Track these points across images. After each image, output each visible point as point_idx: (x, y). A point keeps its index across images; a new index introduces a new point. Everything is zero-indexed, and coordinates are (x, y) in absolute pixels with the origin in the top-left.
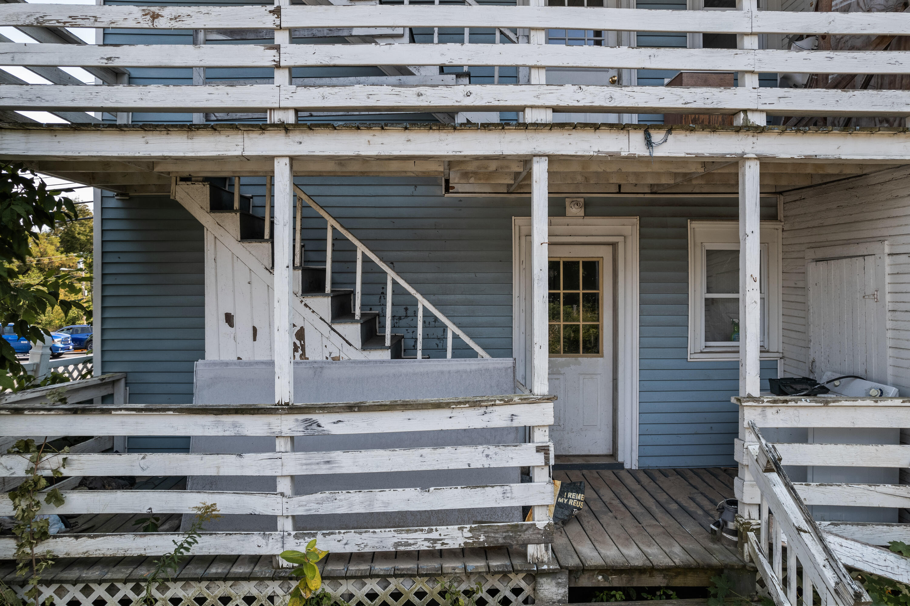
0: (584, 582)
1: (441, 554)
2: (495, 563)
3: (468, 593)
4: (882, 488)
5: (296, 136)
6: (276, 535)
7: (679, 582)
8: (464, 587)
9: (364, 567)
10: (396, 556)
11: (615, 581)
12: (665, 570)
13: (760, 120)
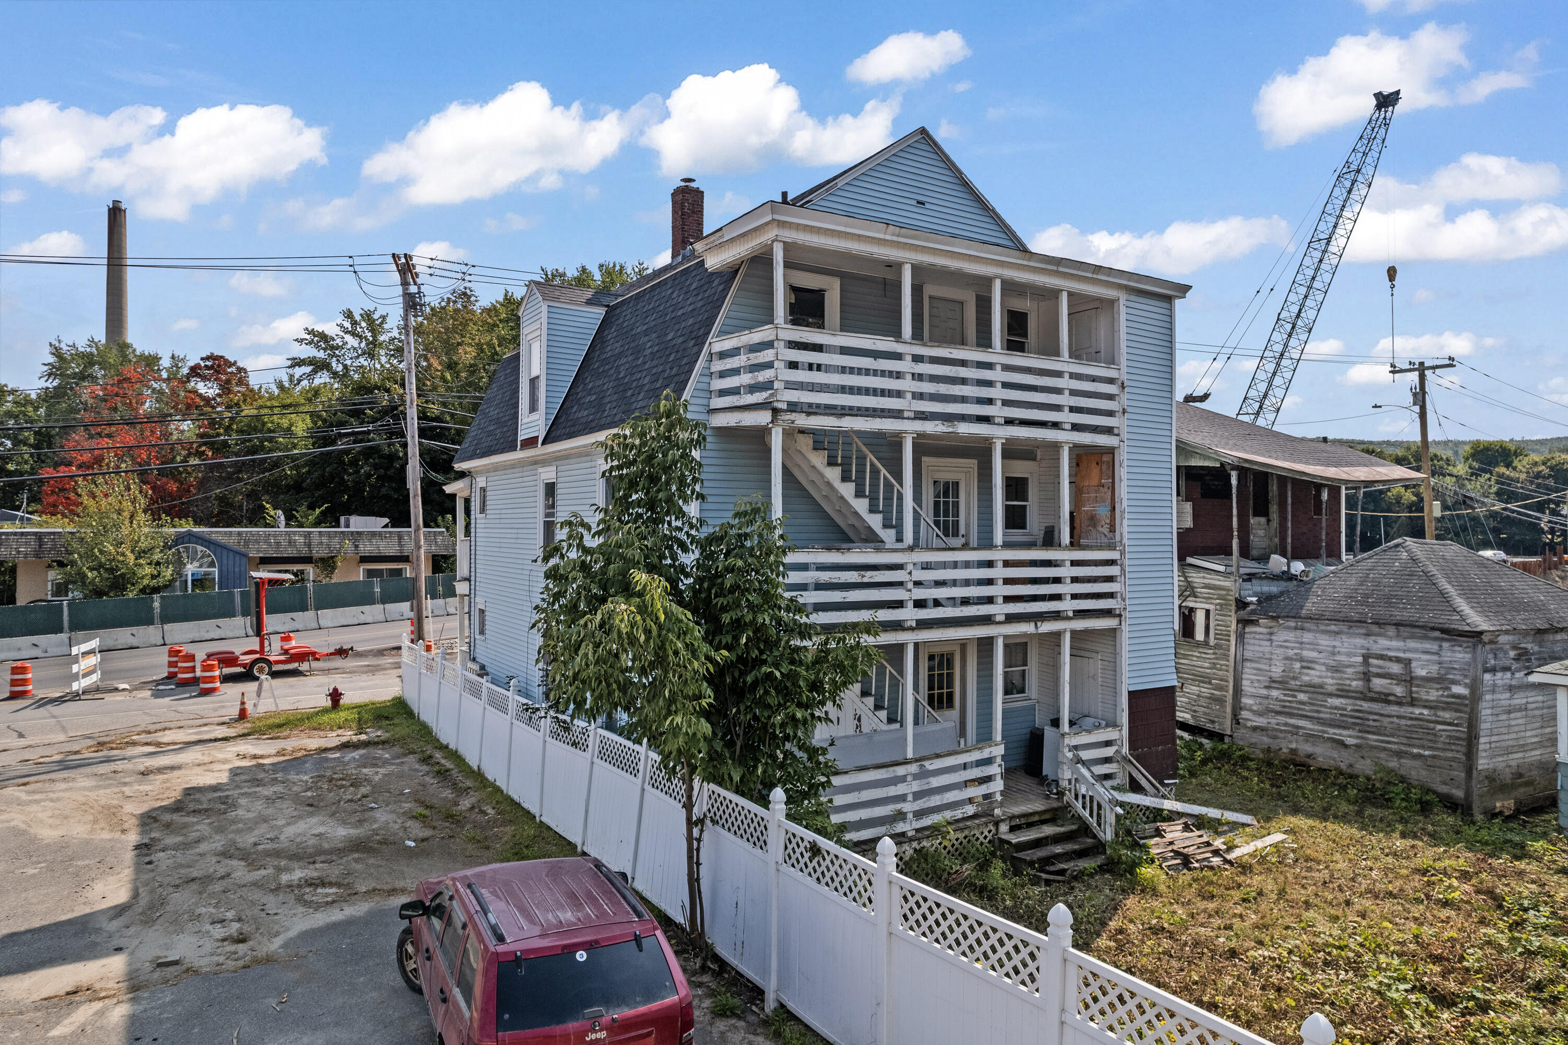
0: (1015, 823)
1: (965, 819)
2: (983, 820)
3: (973, 835)
6: (908, 821)
8: (972, 833)
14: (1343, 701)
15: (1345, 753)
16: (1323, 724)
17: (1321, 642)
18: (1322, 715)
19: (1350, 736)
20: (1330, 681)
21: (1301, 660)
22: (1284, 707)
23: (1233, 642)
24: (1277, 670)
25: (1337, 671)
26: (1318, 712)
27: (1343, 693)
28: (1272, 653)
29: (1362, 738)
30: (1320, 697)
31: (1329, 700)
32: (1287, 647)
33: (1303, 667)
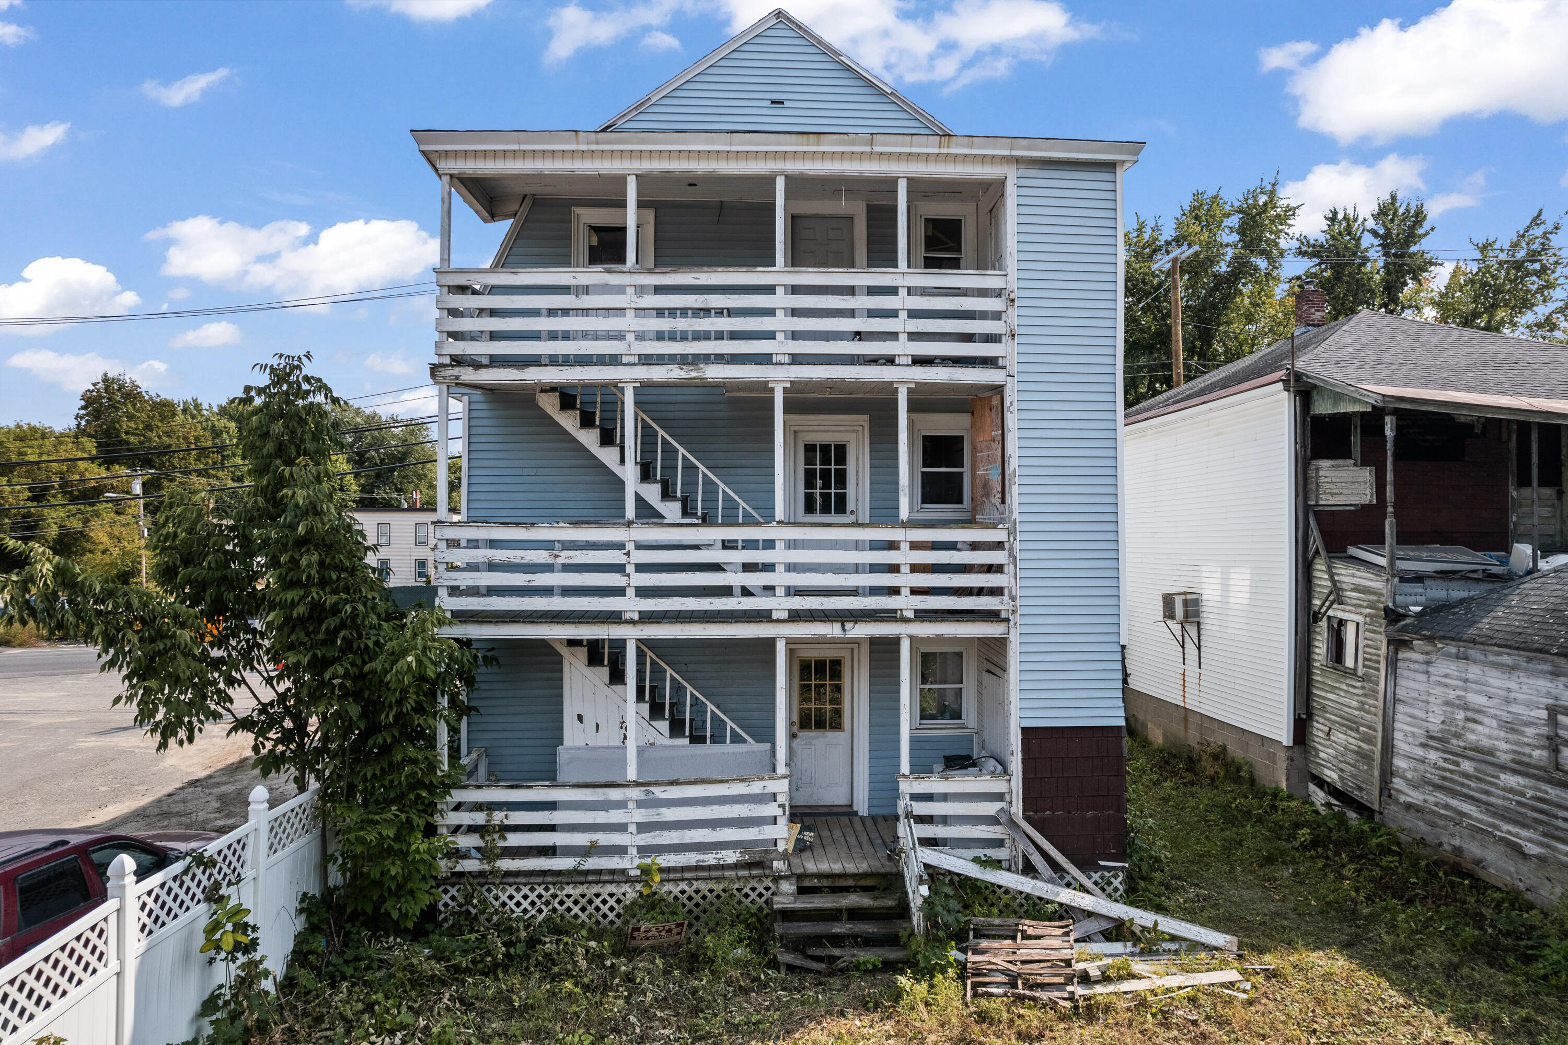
0: (807, 883)
1: (723, 867)
2: (755, 872)
3: (739, 890)
4: (979, 827)
5: (640, 627)
6: (628, 857)
7: (862, 883)
8: (736, 886)
9: (678, 875)
10: (696, 868)
11: (825, 882)
12: (853, 876)
13: (910, 615)
14: (1521, 780)
15: (1524, 868)
16: (1494, 815)
17: (1492, 681)
18: (1492, 800)
19: (1530, 841)
20: (1503, 746)
21: (1466, 707)
22: (1444, 778)
23: (1383, 673)
24: (1435, 722)
25: (1513, 730)
26: (1487, 793)
27: (1520, 767)
28: (1429, 694)
29: (1547, 846)
30: (1490, 770)
31: (1502, 776)
32: (1447, 686)
33: (1467, 719)
